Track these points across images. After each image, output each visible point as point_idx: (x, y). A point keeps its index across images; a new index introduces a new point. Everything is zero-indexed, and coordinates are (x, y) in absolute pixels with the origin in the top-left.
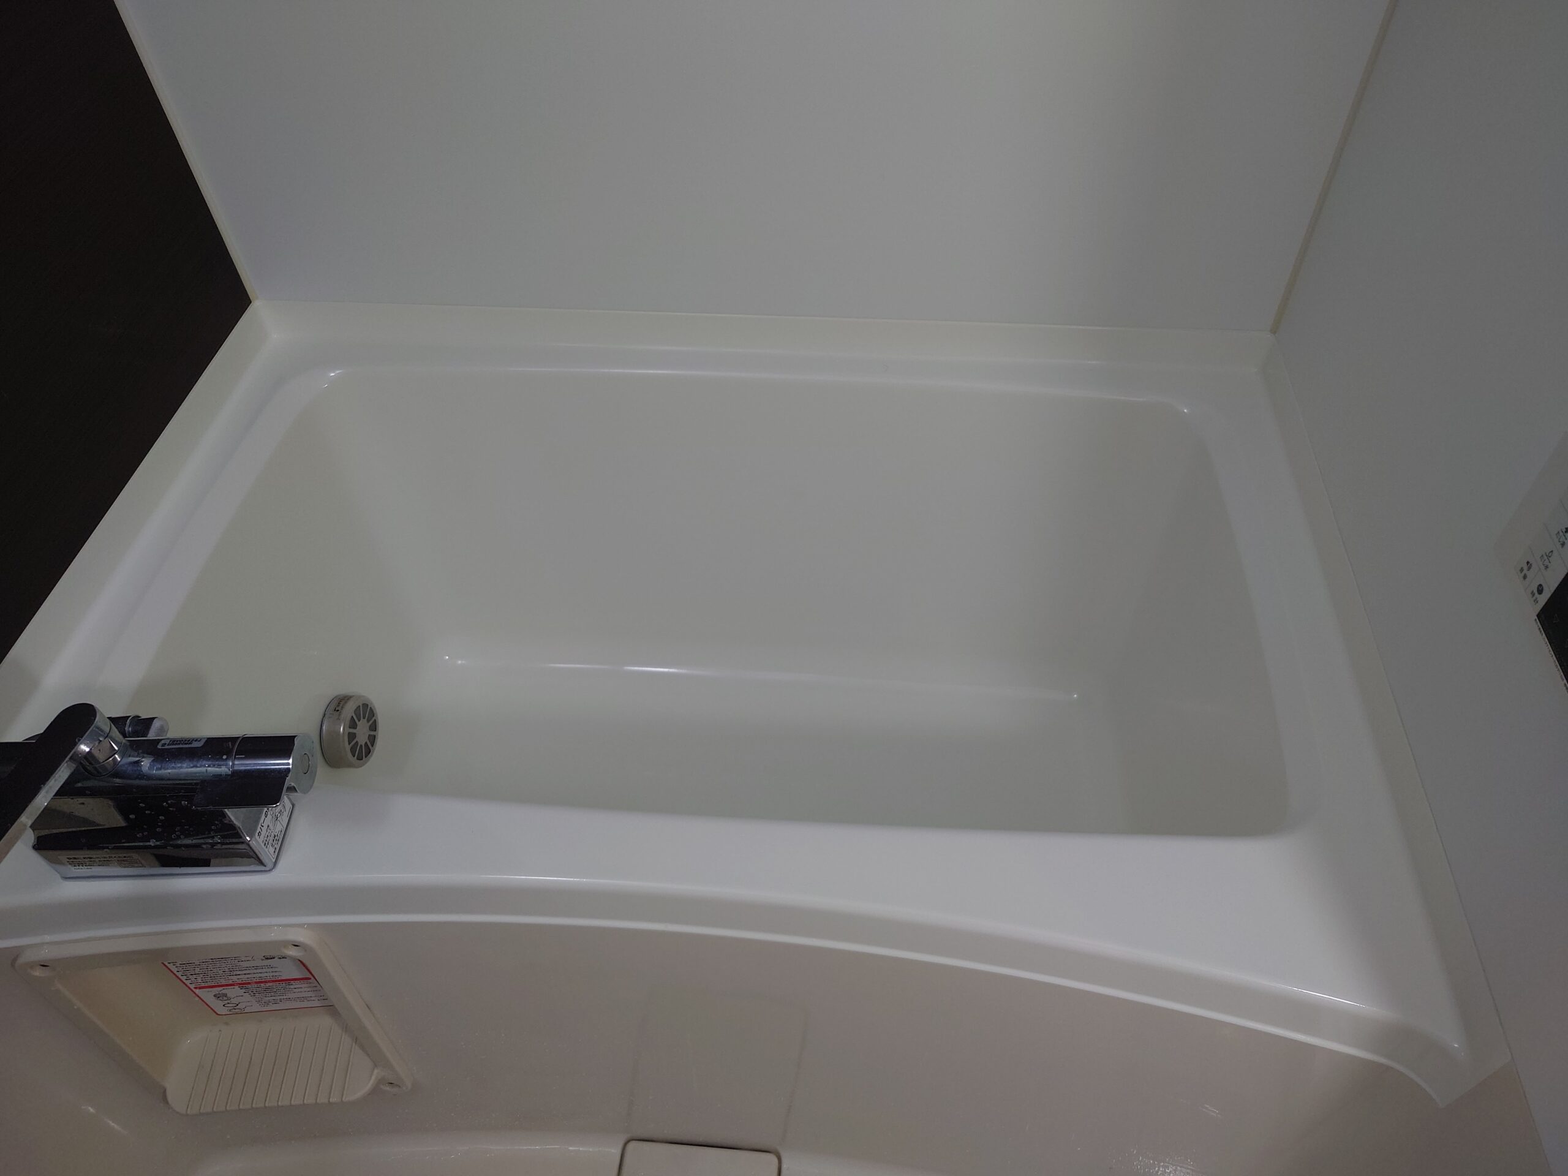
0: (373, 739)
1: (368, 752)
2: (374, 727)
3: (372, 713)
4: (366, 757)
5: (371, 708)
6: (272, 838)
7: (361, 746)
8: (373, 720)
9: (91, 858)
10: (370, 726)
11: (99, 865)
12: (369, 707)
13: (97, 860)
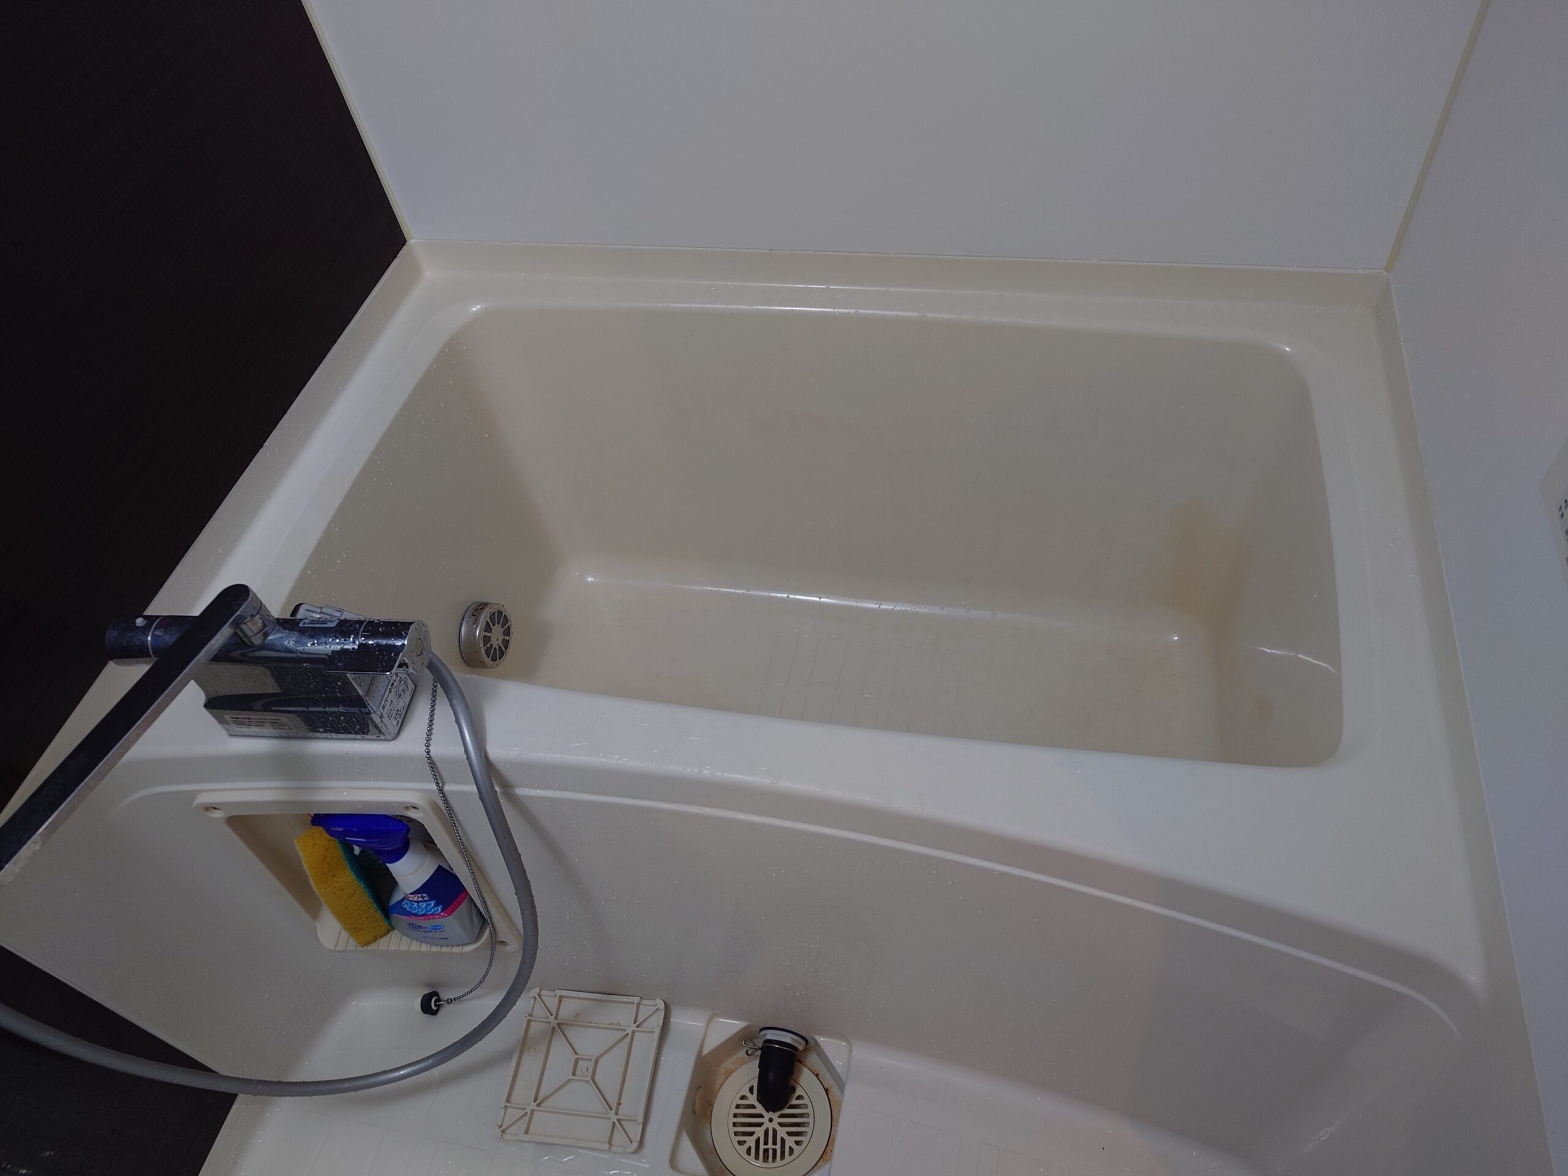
0: (506, 643)
1: (502, 654)
2: (507, 632)
3: (506, 620)
4: (500, 659)
5: (505, 615)
6: (395, 712)
7: (495, 648)
8: (507, 626)
9: (249, 719)
10: (504, 632)
11: (256, 726)
12: (503, 614)
13: (254, 720)
